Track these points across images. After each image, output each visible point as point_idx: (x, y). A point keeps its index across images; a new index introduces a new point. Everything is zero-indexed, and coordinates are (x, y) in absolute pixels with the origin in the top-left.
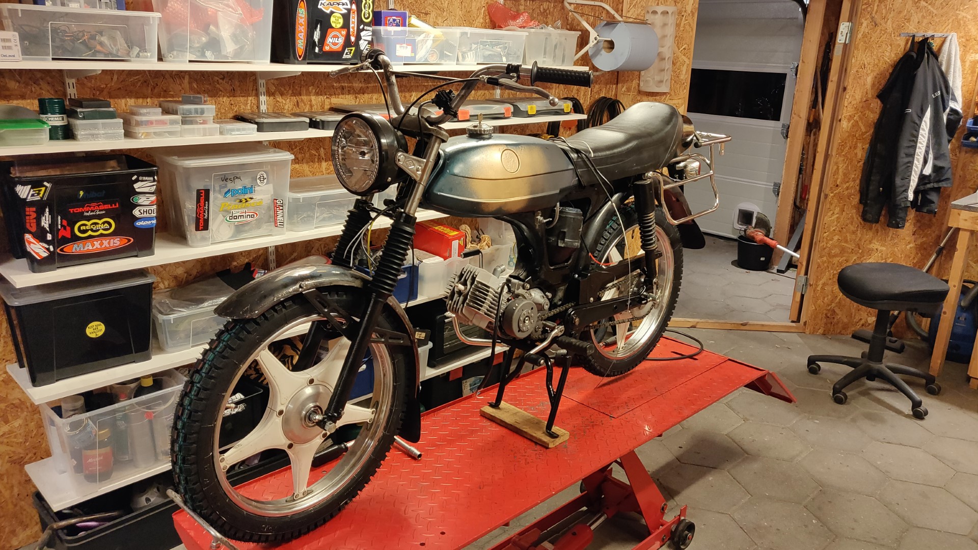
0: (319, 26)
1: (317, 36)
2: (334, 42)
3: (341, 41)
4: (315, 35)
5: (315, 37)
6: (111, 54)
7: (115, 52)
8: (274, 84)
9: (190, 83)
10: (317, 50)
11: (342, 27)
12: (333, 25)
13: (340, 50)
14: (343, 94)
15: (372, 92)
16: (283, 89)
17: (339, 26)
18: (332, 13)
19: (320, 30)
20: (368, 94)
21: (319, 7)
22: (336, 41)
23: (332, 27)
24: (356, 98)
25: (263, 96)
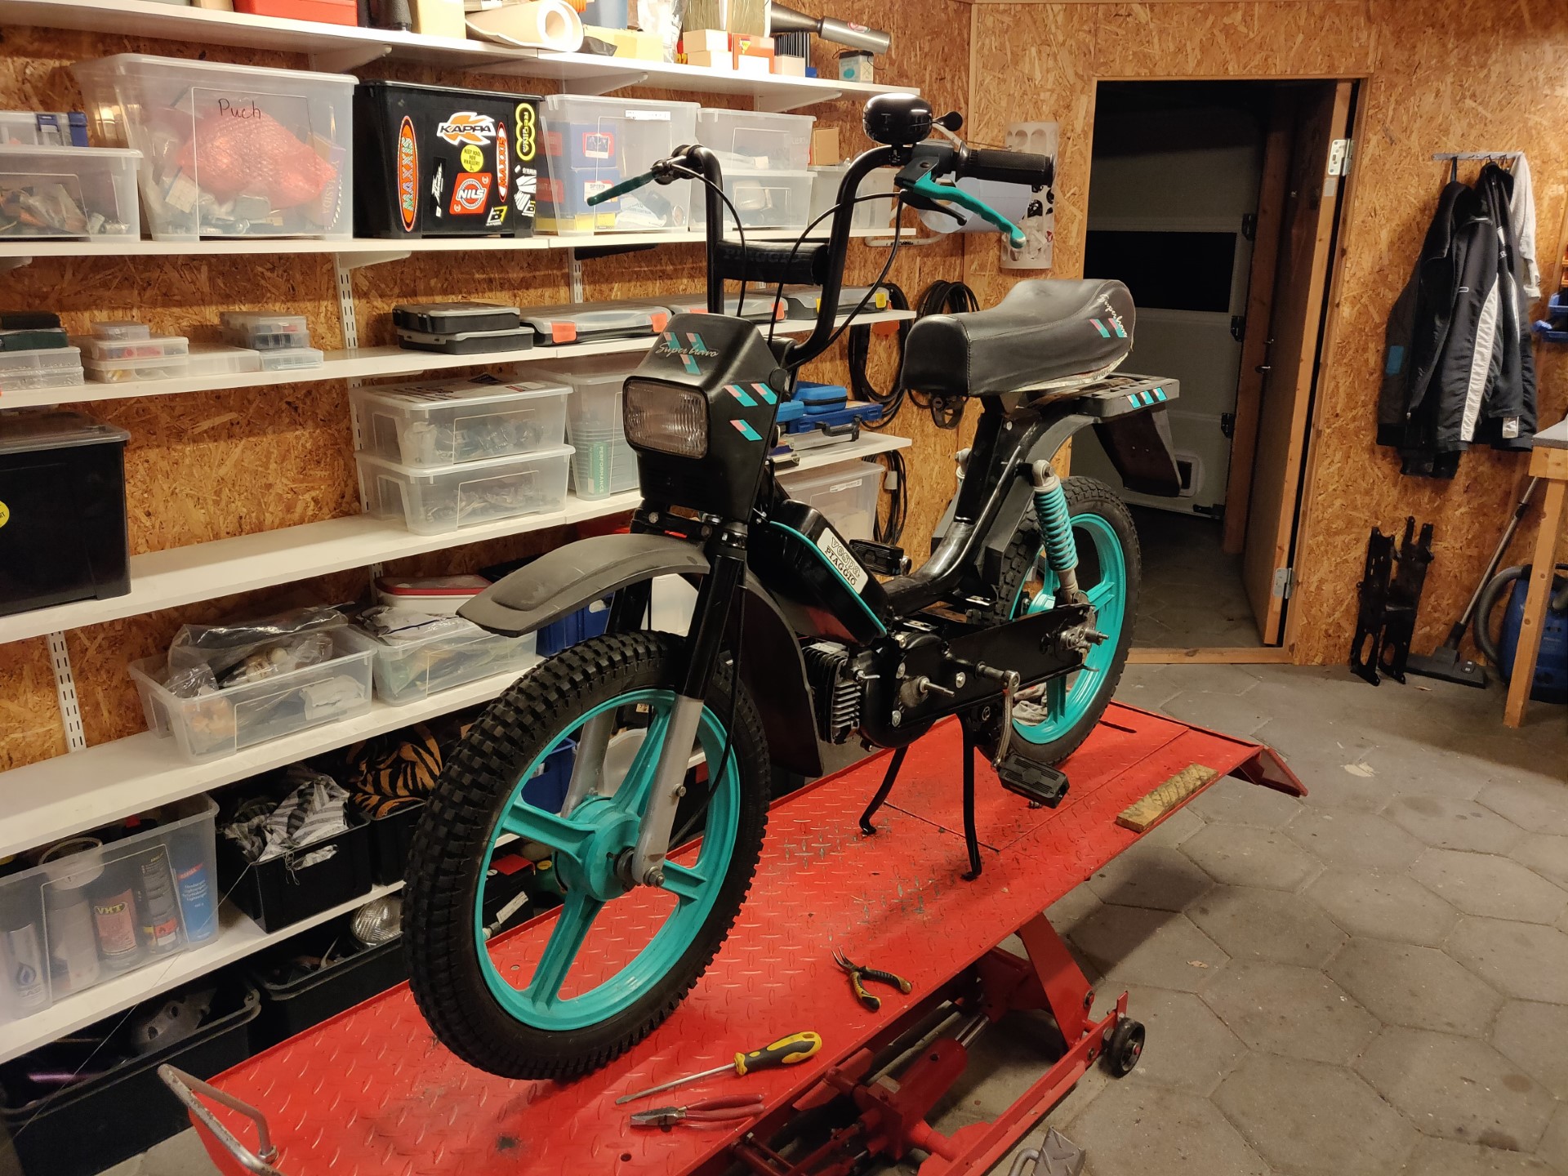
0: (440, 169)
1: (437, 188)
2: (470, 196)
3: (481, 195)
4: (434, 185)
5: (433, 190)
6: (49, 228)
7: (57, 224)
8: (366, 277)
9: (211, 279)
10: (439, 212)
11: (484, 171)
12: (466, 166)
13: (481, 211)
14: (491, 290)
15: (543, 285)
16: (383, 286)
17: (477, 168)
18: (463, 144)
19: (443, 176)
20: (535, 288)
21: (439, 134)
22: (474, 196)
23: (464, 171)
24: (515, 296)
25: (347, 298)
